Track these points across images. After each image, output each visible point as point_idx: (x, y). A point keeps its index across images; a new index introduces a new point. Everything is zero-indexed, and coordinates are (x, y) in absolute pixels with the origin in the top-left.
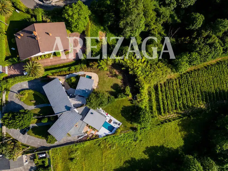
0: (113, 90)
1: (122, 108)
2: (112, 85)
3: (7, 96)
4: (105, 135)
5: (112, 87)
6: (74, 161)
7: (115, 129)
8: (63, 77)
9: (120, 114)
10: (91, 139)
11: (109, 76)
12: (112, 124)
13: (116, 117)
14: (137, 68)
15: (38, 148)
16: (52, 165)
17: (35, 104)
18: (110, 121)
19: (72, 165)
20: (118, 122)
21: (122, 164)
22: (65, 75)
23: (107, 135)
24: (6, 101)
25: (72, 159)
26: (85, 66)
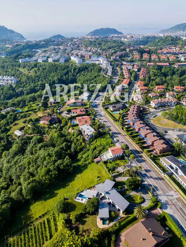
0: (85, 219)
1: (76, 209)
2: (86, 223)
3: (150, 196)
4: (83, 192)
5: (86, 221)
6: (97, 177)
7: (78, 196)
8: (122, 217)
9: (76, 205)
10: (92, 187)
11: (90, 229)
12: (81, 198)
13: (79, 203)
14: (69, 236)
15: (118, 177)
16: (108, 172)
17: (131, 196)
18: (82, 200)
19: (98, 175)
20: (77, 200)
21: (71, 184)
22: (121, 218)
23: (82, 192)
24: (148, 193)
25: (98, 177)
26: (110, 230)
